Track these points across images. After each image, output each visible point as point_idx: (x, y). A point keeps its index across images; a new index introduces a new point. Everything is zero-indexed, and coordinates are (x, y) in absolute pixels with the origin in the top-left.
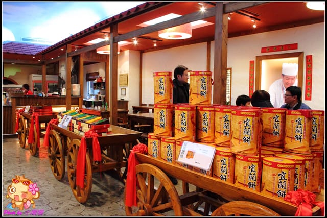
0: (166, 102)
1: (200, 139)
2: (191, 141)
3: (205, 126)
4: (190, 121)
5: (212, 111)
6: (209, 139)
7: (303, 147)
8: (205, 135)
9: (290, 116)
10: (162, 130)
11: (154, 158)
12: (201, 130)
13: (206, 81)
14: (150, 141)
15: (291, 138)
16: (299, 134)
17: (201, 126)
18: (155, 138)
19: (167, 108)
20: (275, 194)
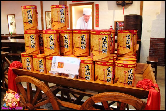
0: (34, 28)
1: (63, 53)
2: (57, 55)
3: (66, 44)
4: (56, 41)
5: (71, 33)
6: (70, 53)
7: (131, 52)
8: (66, 50)
9: (122, 34)
10: (34, 49)
11: (29, 71)
12: (63, 47)
13: (64, 12)
14: (23, 59)
15: (123, 47)
16: (128, 45)
17: (63, 44)
18: (28, 56)
19: (35, 33)
20: (126, 84)
